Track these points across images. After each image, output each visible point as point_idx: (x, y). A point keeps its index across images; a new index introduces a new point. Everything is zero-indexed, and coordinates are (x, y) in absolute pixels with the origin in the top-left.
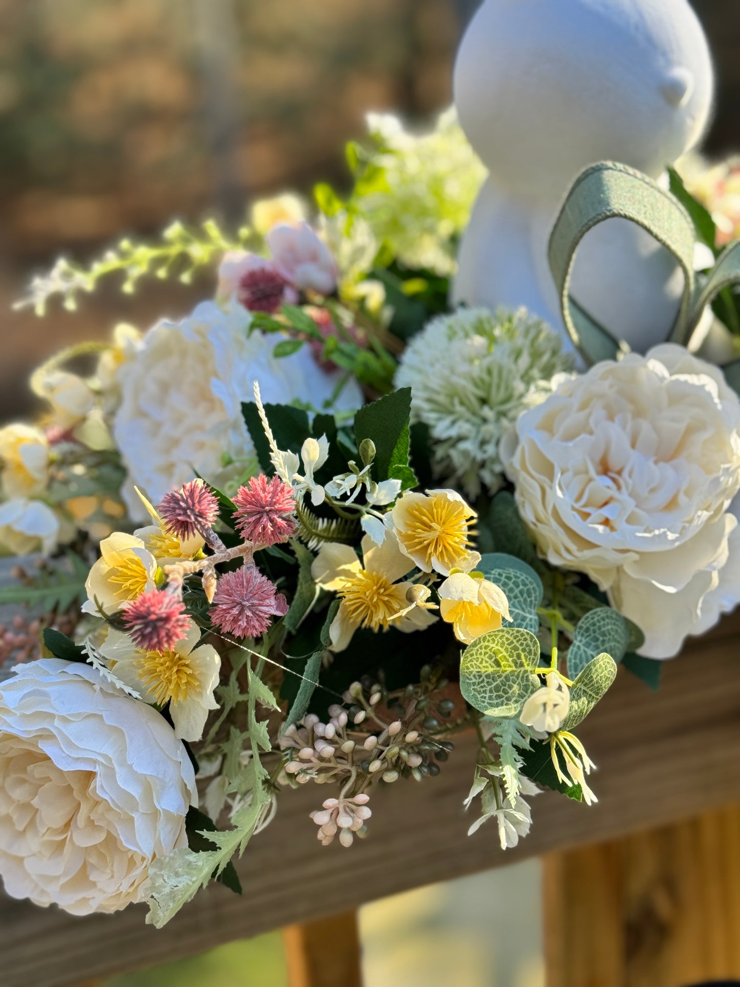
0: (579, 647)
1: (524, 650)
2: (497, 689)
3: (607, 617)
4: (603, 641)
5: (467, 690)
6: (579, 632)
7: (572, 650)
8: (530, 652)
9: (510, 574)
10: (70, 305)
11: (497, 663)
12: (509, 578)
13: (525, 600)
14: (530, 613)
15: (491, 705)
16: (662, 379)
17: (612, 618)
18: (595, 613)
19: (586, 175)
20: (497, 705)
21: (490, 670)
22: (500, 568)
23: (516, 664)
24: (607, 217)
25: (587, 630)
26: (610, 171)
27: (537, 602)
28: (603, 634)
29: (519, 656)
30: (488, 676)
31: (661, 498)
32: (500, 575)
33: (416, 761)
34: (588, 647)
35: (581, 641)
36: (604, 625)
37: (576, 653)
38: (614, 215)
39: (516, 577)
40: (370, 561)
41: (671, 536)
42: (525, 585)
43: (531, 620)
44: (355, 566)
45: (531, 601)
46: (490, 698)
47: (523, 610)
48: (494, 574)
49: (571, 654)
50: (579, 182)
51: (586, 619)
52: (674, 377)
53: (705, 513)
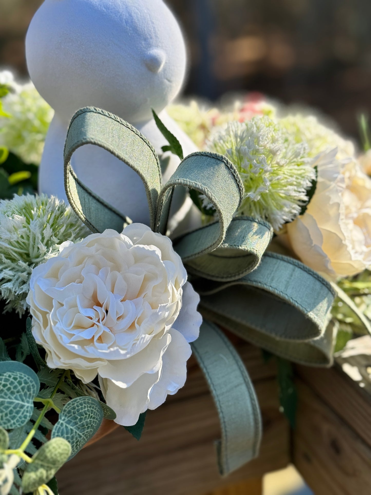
0: (62, 424)
3: (85, 403)
4: (81, 419)
6: (63, 414)
7: (57, 427)
9: (17, 375)
12: (15, 379)
13: (25, 394)
14: (28, 402)
16: (129, 246)
17: (88, 403)
18: (75, 401)
19: (78, 115)
22: (10, 371)
24: (83, 144)
25: (69, 412)
26: (92, 113)
27: (34, 395)
28: (81, 414)
31: (125, 323)
32: (10, 376)
34: (69, 424)
35: (64, 420)
36: (82, 408)
37: (60, 428)
38: (87, 143)
39: (21, 378)
41: (122, 352)
42: (26, 383)
43: (28, 407)
45: (30, 394)
47: (23, 400)
48: (6, 376)
49: (56, 430)
50: (74, 118)
51: (68, 405)
52: (136, 246)
53: (147, 335)
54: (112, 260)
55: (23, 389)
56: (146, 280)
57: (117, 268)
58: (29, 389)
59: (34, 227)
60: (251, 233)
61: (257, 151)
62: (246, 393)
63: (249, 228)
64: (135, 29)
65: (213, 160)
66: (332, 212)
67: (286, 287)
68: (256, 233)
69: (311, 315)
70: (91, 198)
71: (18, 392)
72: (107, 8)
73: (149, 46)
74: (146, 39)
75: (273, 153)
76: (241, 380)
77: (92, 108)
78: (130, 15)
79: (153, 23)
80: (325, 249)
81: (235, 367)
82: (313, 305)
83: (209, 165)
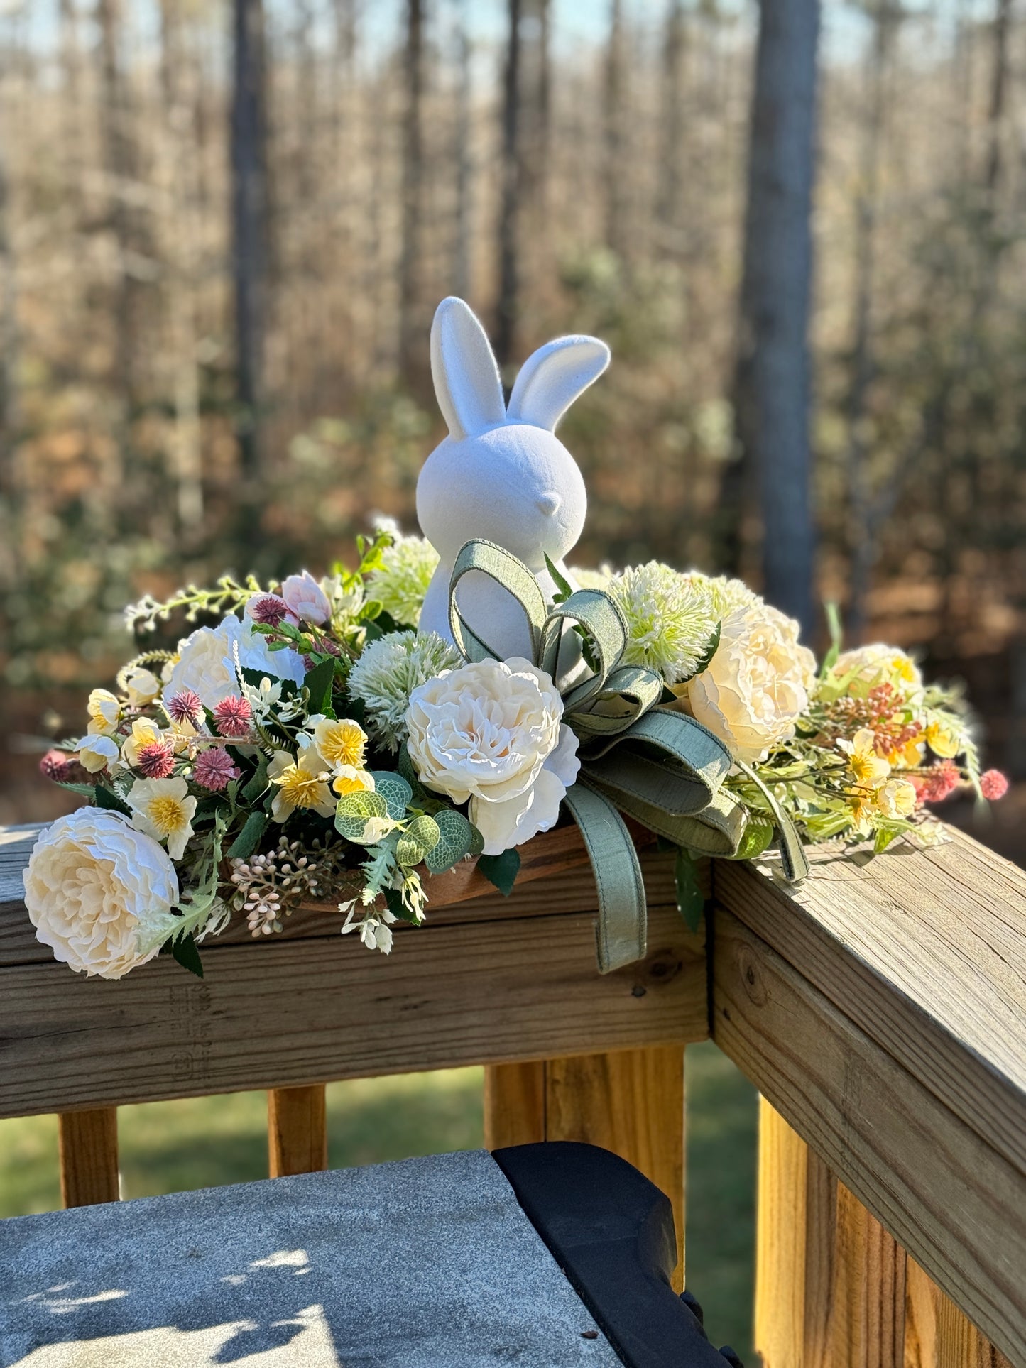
1: (376, 806)
2: (358, 827)
3: (454, 817)
4: (449, 832)
5: (339, 825)
8: (380, 808)
9: (392, 782)
10: (151, 626)
11: (359, 812)
12: (390, 785)
13: (399, 799)
14: (401, 806)
15: (352, 835)
16: (507, 676)
17: (457, 819)
19: (467, 546)
20: (356, 836)
21: (354, 815)
22: (386, 778)
23: (371, 813)
24: (470, 569)
25: (439, 822)
26: (480, 544)
27: (406, 800)
28: (450, 827)
29: (373, 809)
30: (353, 819)
31: (498, 749)
32: (385, 782)
33: (314, 883)
36: (451, 822)
38: (474, 568)
39: (396, 785)
40: (302, 764)
41: (493, 765)
42: (400, 790)
43: (400, 810)
44: (292, 767)
45: (403, 800)
46: (353, 831)
47: (397, 804)
48: (382, 782)
50: (462, 550)
51: (438, 815)
52: (515, 675)
53: (519, 755)
54: (491, 690)
55: (397, 794)
56: (522, 712)
57: (495, 697)
58: (402, 796)
59: (414, 658)
60: (638, 679)
61: (648, 596)
62: (629, 861)
63: (637, 675)
64: (531, 473)
65: (597, 596)
66: (732, 669)
67: (674, 741)
68: (644, 680)
69: (700, 772)
70: (473, 638)
71: (392, 796)
72: (503, 450)
73: (544, 489)
74: (540, 482)
75: (665, 598)
76: (624, 847)
77: (480, 540)
78: (527, 458)
79: (549, 466)
80: (721, 707)
81: (618, 832)
82: (704, 764)
83: (591, 600)
